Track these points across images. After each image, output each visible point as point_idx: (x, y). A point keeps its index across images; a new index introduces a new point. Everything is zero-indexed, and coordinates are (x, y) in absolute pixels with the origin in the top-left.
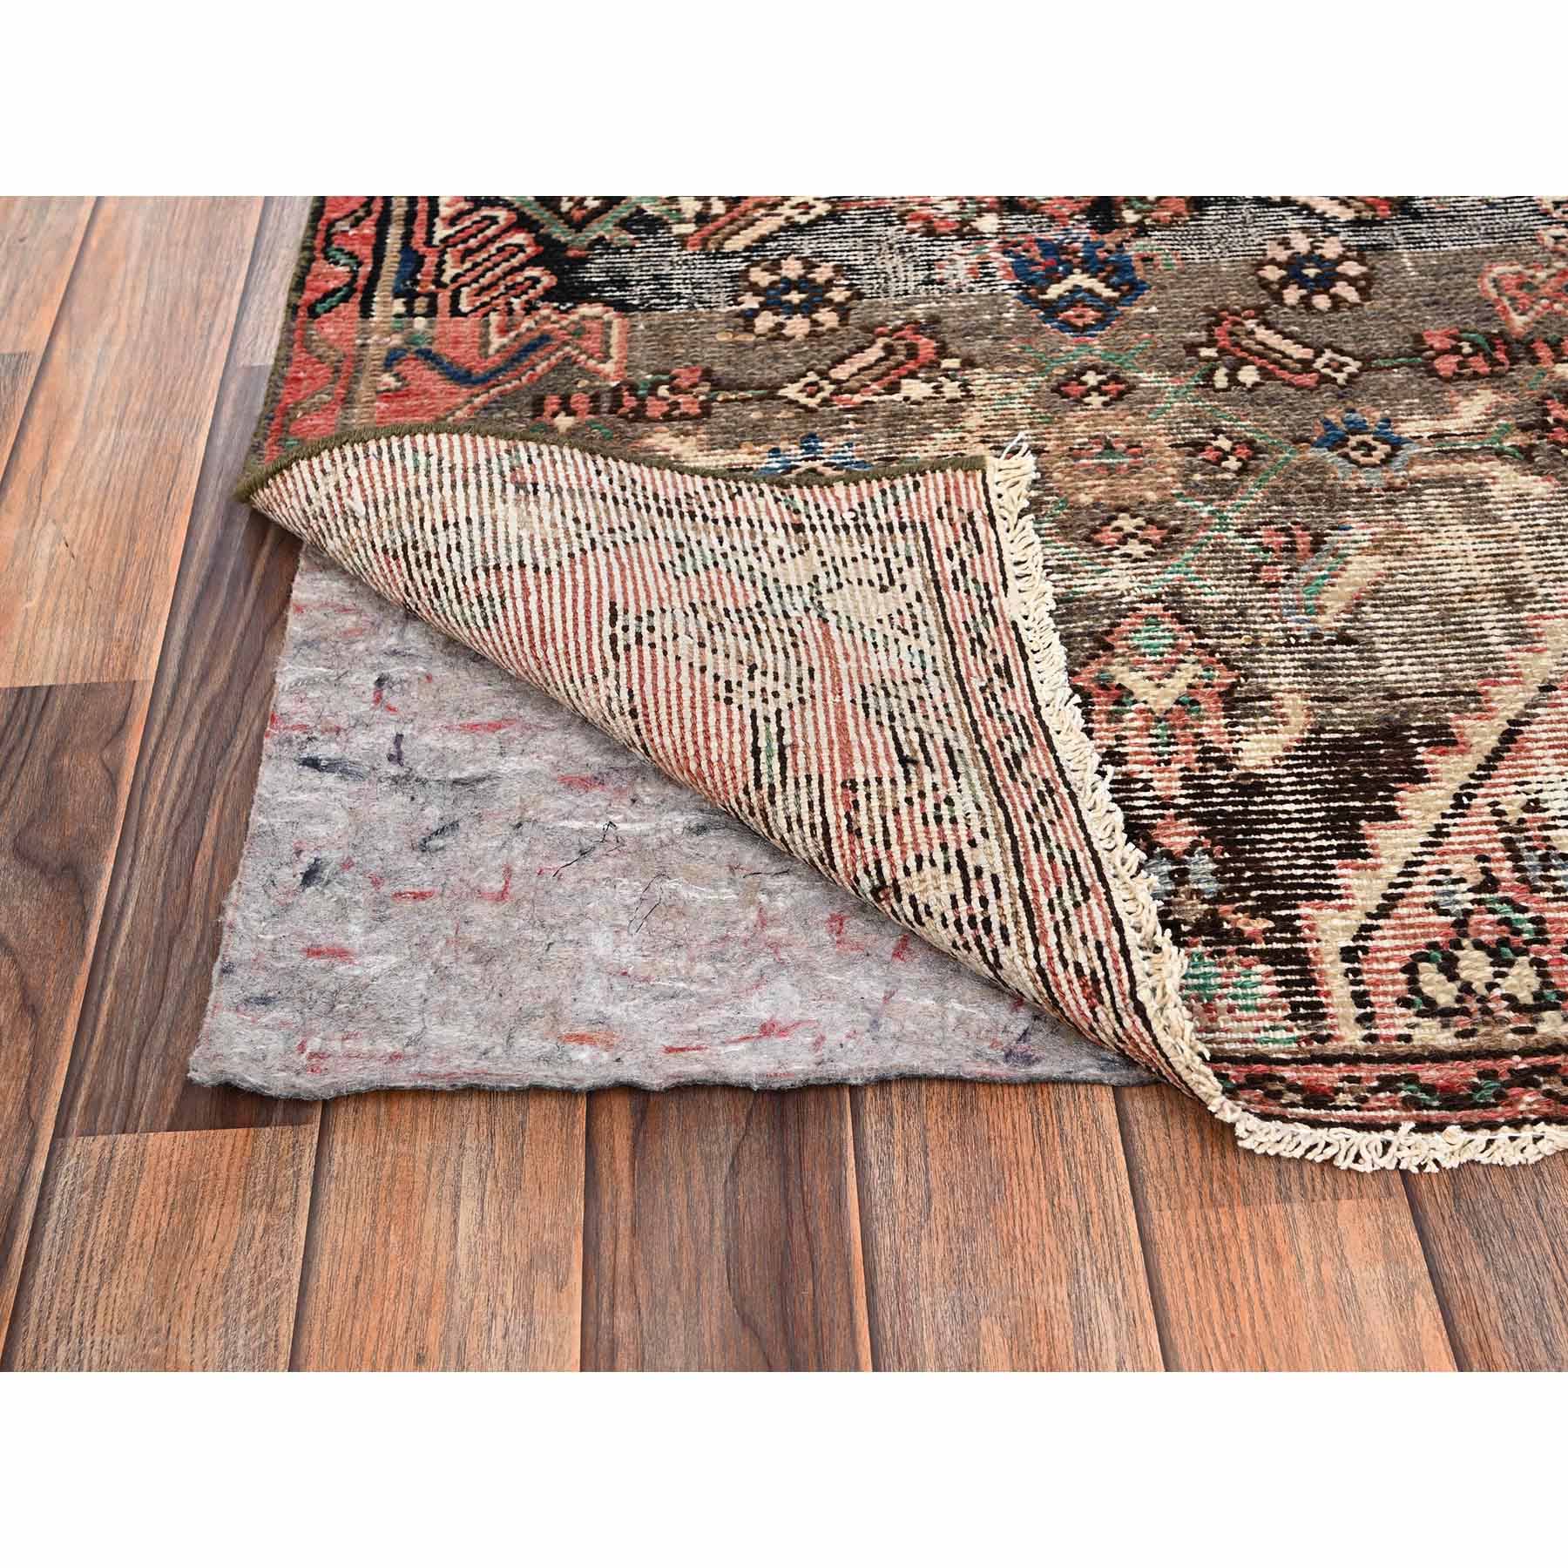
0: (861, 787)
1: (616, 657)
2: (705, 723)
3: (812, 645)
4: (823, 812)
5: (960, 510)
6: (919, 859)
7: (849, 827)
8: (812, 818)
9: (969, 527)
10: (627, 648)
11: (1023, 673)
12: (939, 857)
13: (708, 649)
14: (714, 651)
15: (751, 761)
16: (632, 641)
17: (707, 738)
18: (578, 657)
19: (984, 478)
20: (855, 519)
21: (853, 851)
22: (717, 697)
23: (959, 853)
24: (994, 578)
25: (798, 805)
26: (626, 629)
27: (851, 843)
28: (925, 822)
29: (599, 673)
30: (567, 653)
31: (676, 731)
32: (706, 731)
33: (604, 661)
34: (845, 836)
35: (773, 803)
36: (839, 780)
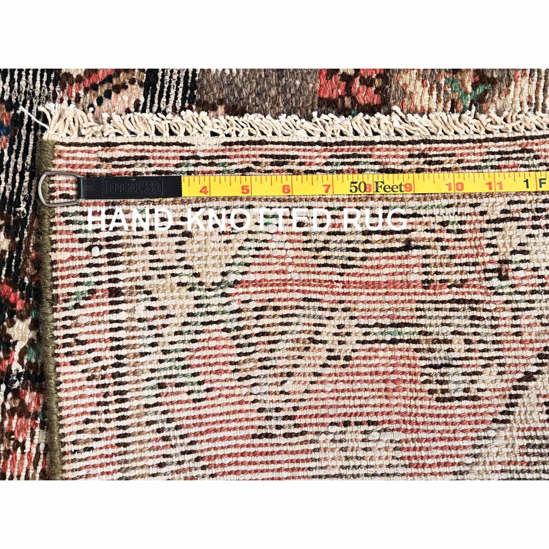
0: (430, 277)
1: (303, 433)
2: (365, 374)
3: (271, 296)
4: (443, 302)
5: (97, 167)
6: (488, 246)
7: (457, 286)
8: (446, 310)
9: (116, 163)
10: (296, 426)
11: (281, 146)
12: (489, 234)
13: (294, 370)
14: (295, 366)
15: (400, 345)
16: (292, 422)
17: (377, 373)
18: (298, 461)
19: (63, 144)
20: (101, 247)
21: (474, 286)
22: (344, 366)
23: (488, 222)
24: (173, 152)
25: (436, 317)
26: (278, 427)
27: (468, 287)
28: (463, 240)
29: (312, 446)
30: (293, 469)
31: (367, 394)
32: (371, 374)
33: (306, 442)
34: (465, 290)
35: (431, 334)
36: (421, 290)
